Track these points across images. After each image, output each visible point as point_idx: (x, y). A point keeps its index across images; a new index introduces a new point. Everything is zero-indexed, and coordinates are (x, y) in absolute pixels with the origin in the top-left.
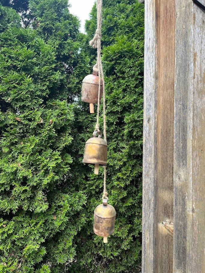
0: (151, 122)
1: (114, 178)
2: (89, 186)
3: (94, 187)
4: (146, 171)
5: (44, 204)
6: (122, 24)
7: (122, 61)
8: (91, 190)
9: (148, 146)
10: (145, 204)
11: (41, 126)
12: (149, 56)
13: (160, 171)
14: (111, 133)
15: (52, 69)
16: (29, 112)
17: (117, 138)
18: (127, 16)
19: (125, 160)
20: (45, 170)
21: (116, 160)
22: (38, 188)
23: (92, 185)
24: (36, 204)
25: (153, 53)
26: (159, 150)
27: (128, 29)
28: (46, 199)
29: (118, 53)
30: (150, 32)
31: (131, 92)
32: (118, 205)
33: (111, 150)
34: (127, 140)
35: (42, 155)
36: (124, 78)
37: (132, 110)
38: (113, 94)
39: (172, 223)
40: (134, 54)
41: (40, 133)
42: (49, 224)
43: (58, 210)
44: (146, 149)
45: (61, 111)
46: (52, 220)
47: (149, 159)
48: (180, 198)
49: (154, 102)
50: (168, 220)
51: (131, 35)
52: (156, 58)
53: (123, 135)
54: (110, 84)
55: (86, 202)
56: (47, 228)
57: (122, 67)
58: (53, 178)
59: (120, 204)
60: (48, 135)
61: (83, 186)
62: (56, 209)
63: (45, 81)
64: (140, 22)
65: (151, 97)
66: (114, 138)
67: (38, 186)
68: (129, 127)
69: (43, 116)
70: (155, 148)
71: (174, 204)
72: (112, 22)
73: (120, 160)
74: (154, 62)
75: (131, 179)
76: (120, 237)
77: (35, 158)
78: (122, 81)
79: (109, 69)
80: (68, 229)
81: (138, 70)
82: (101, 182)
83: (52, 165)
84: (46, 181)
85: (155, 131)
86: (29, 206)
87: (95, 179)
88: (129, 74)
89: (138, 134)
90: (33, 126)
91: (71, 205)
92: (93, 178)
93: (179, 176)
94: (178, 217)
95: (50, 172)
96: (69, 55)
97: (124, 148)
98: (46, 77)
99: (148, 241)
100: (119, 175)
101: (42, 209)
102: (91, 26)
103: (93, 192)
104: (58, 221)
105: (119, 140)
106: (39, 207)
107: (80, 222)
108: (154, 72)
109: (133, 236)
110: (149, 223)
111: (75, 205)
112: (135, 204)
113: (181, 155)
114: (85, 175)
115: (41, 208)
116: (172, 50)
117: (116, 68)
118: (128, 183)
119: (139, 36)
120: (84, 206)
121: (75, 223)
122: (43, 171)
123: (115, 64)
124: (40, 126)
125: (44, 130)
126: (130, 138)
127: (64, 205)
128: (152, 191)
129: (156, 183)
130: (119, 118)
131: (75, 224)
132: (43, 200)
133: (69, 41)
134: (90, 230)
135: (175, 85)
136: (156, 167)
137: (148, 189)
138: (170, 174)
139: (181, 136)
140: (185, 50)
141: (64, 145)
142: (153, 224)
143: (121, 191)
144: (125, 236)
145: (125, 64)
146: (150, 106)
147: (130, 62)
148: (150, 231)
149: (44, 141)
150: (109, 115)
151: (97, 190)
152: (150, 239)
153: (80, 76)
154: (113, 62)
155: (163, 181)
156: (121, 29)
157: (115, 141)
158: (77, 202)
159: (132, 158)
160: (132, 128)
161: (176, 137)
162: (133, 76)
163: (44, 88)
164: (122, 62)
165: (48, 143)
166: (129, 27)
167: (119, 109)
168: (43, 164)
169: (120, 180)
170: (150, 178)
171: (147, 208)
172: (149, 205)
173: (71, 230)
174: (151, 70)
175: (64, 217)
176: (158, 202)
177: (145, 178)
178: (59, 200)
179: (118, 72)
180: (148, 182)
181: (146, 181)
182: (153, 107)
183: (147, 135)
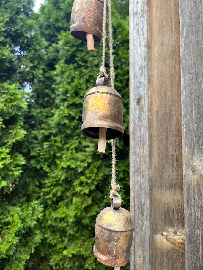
0: (142, 103)
1: (76, 183)
2: (44, 195)
3: (51, 196)
4: (136, 167)
8: (47, 199)
9: (138, 134)
10: (135, 211)
12: (138, 22)
13: (157, 165)
14: (72, 129)
17: (79, 135)
19: (90, 161)
21: (79, 162)
23: (48, 193)
25: (144, 17)
26: (155, 139)
33: (72, 149)
38: (74, 84)
39: (178, 233)
43: (3, 229)
44: (134, 139)
45: (11, 96)
47: (140, 151)
48: (196, 199)
49: (147, 77)
50: (171, 230)
52: (147, 22)
54: (70, 72)
55: (42, 214)
57: (85, 55)
59: (84, 214)
61: (36, 195)
65: (142, 71)
66: (75, 136)
70: (149, 136)
71: (185, 206)
73: (83, 161)
74: (145, 28)
75: (96, 183)
76: (83, 256)
78: (84, 70)
79: (69, 57)
80: (18, 252)
82: (58, 190)
85: (148, 113)
87: (51, 185)
91: (23, 220)
92: (49, 185)
93: (192, 168)
94: (193, 224)
96: (21, 32)
97: (88, 146)
99: (140, 260)
100: (83, 178)
103: (50, 202)
104: (5, 243)
105: (82, 138)
107: (33, 242)
108: (146, 40)
110: (141, 236)
111: (28, 220)
113: (196, 139)
114: (38, 181)
116: (171, 12)
117: (78, 55)
118: (93, 188)
120: (38, 220)
121: (27, 243)
123: (76, 51)
127: (13, 221)
128: (147, 192)
129: (152, 182)
131: (26, 245)
133: (22, 16)
135: (182, 51)
136: (151, 160)
137: (139, 190)
138: (173, 167)
139: (194, 114)
140: (195, 5)
141: (14, 140)
142: (148, 237)
143: (85, 198)
145: (88, 52)
146: (141, 83)
148: (143, 246)
150: (70, 108)
151: (55, 199)
152: (143, 257)
154: (74, 49)
155: (162, 177)
157: (77, 139)
158: (30, 215)
161: (186, 117)
169: (83, 185)
170: (142, 175)
171: (138, 215)
172: (141, 212)
173: (21, 254)
174: (140, 38)
175: (14, 238)
176: (155, 206)
177: (134, 176)
178: (5, 215)
179: (80, 60)
180: (138, 181)
181: (136, 180)
182: (146, 84)
183: (137, 120)
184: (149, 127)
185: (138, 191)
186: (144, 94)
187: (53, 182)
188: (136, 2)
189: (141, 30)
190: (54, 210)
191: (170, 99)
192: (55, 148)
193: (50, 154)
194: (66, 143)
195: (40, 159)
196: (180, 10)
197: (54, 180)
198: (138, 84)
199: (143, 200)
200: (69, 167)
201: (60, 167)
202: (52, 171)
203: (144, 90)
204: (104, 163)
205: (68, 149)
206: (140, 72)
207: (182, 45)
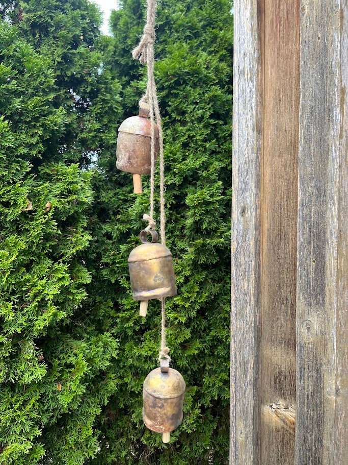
0: (248, 215)
1: (167, 306)
2: (122, 322)
3: (131, 324)
4: (239, 307)
5: (37, 366)
6: (179, 22)
7: (180, 90)
8: (126, 328)
9: (242, 260)
10: (236, 368)
11: (30, 216)
12: (244, 87)
13: (267, 308)
15: (48, 103)
16: (4, 189)
18: (189, 8)
19: (188, 273)
20: (38, 301)
22: (26, 336)
23: (128, 320)
24: (22, 368)
25: (252, 82)
26: (265, 269)
27: (190, 32)
28: (41, 357)
29: (174, 75)
30: (246, 42)
31: (197, 149)
32: (176, 355)
34: (189, 237)
35: (32, 272)
36: (184, 123)
37: (199, 183)
39: (290, 408)
40: (201, 79)
41: (28, 230)
42: (48, 400)
43: (64, 372)
44: (237, 266)
45: (68, 185)
46: (54, 392)
47: (244, 285)
48: (311, 368)
49: (254, 177)
50: (281, 403)
51: (195, 42)
52: (257, 91)
53: (183, 228)
55: (117, 352)
56: (45, 408)
57: (181, 102)
58: (55, 315)
59: (179, 352)
60: (43, 234)
61: (109, 322)
62: (62, 371)
63: (34, 126)
64: (211, 19)
65: (249, 167)
66: (167, 233)
67: (26, 332)
68: (194, 214)
69: (32, 196)
70: (256, 265)
71: (298, 376)
72: (161, 16)
73: (178, 274)
74: (254, 100)
75: (197, 307)
77: (19, 279)
78: (180, 128)
80: (85, 404)
81: (210, 109)
83: (52, 291)
84: (41, 323)
85: (256, 232)
86: (8, 375)
88: (193, 116)
89: (211, 227)
90: (12, 216)
91: (90, 360)
92: (128, 307)
93: (307, 324)
94: (306, 401)
95: (49, 305)
96: (82, 77)
98: (36, 119)
99: (241, 437)
100: (177, 300)
101: (33, 377)
102: (121, 22)
103: (130, 333)
104: (66, 393)
105: (176, 236)
106: (27, 375)
107: (107, 389)
108: (254, 120)
109: (202, 407)
110: (244, 405)
111: (97, 360)
112: (204, 350)
113: (313, 284)
114: (113, 299)
115: (32, 374)
116: (292, 78)
117: (170, 103)
118: (193, 314)
119: (209, 46)
120: (113, 360)
121: (98, 391)
122: (34, 304)
123: (167, 96)
124: (28, 216)
125: (34, 223)
126: (196, 232)
127: (77, 363)
128: (251, 345)
129: (259, 332)
130: (176, 197)
131: (97, 394)
132: (37, 359)
133: (81, 49)
134: (124, 400)
135: (300, 149)
136: (258, 301)
137: (242, 340)
139: (312, 248)
140: (322, 79)
141: (74, 251)
142: (252, 408)
143: (181, 328)
144: (188, 408)
145: (186, 97)
146: (246, 184)
147: (195, 94)
148: (246, 420)
149: (35, 244)
151: (137, 328)
152: (246, 434)
153: (102, 117)
154: (164, 93)
155: (272, 327)
156: (177, 31)
158: (100, 353)
159: (200, 269)
160: (200, 215)
161: (302, 249)
162: (200, 119)
163: (34, 140)
164: (181, 93)
165: (44, 249)
166: (191, 28)
167: (177, 180)
168: (35, 290)
169: (178, 309)
170: (246, 320)
171: (240, 376)
172: (243, 372)
173: (89, 407)
174: (247, 114)
175: (78, 386)
176: (263, 365)
177: (236, 320)
178: (67, 354)
179: (173, 111)
180: (241, 328)
181: (238, 326)
182: (253, 188)
183: (240, 240)
184: (256, 253)
186: (251, 202)
188: (242, 52)
189: (249, 101)
190: (136, 344)
191: (286, 215)
195: (116, 269)
196: (300, 83)
198: (243, 185)
199: (246, 356)
203: (250, 197)
204: (211, 276)
207: (301, 141)
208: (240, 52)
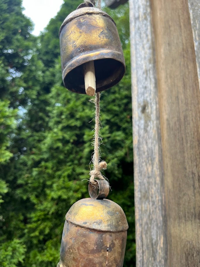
0: (148, 110)
2: (29, 232)
3: (37, 233)
4: (143, 191)
8: (32, 237)
9: (144, 148)
10: (143, 252)
13: (171, 187)
14: (65, 154)
17: (72, 161)
21: (71, 191)
23: (34, 230)
25: (147, 20)
26: (167, 154)
33: (64, 177)
44: (139, 155)
47: (148, 169)
49: (153, 80)
52: (151, 24)
53: (81, 158)
54: (66, 95)
55: (23, 257)
61: (19, 233)
66: (69, 162)
70: (159, 149)
74: (149, 30)
82: (46, 226)
87: (38, 220)
92: (35, 219)
96: (17, 53)
97: (83, 174)
103: (35, 241)
105: (76, 164)
108: (150, 42)
114: (23, 215)
128: (159, 225)
129: (165, 210)
130: (77, 135)
133: (19, 37)
136: (162, 181)
137: (149, 222)
138: (194, 189)
146: (146, 88)
150: (65, 130)
151: (41, 237)
155: (179, 204)
157: (70, 166)
158: (9, 257)
167: (78, 123)
170: (152, 201)
171: (148, 259)
172: (151, 254)
174: (143, 41)
176: (171, 245)
177: (141, 203)
180: (147, 210)
181: (143, 209)
182: (152, 89)
183: (142, 132)
184: (158, 138)
185: (147, 224)
186: (151, 99)
187: (40, 216)
188: (137, 7)
189: (144, 33)
190: (40, 252)
191: (184, 102)
192: (46, 176)
193: (39, 183)
194: (58, 170)
195: (28, 188)
196: (189, 4)
197: (42, 213)
198: (143, 90)
199: (154, 237)
200: (60, 197)
201: (50, 198)
202: (41, 203)
203: (149, 96)
205: (60, 177)
206: (145, 76)
207: (196, 39)
208: (135, 8)
